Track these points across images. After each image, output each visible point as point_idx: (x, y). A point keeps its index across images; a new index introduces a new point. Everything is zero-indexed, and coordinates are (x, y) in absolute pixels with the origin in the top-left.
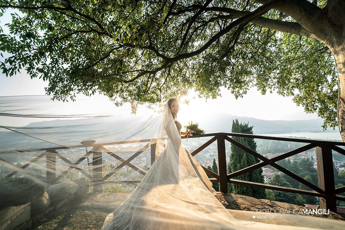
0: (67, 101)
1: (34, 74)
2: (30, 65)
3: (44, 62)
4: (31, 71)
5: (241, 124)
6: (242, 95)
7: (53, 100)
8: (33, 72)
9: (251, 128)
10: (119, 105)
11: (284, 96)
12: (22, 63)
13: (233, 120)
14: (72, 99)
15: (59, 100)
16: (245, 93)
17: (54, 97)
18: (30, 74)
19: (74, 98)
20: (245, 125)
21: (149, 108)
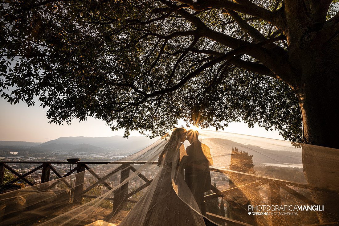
0: (63, 124)
1: (31, 103)
2: (29, 96)
3: (43, 94)
4: (30, 101)
5: (241, 152)
6: (223, 127)
7: (51, 122)
8: (31, 101)
9: (251, 157)
10: (115, 129)
11: (267, 130)
12: (23, 94)
13: (233, 148)
14: (68, 123)
15: (56, 123)
16: (227, 125)
17: (52, 121)
18: (28, 103)
19: (70, 122)
20: (245, 153)
21: (141, 133)
